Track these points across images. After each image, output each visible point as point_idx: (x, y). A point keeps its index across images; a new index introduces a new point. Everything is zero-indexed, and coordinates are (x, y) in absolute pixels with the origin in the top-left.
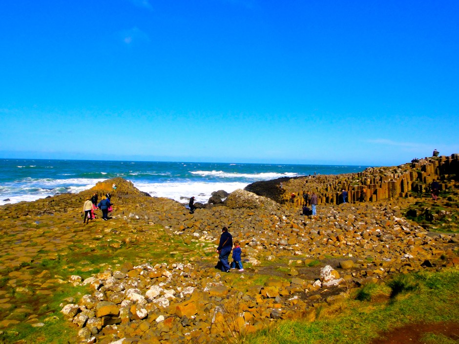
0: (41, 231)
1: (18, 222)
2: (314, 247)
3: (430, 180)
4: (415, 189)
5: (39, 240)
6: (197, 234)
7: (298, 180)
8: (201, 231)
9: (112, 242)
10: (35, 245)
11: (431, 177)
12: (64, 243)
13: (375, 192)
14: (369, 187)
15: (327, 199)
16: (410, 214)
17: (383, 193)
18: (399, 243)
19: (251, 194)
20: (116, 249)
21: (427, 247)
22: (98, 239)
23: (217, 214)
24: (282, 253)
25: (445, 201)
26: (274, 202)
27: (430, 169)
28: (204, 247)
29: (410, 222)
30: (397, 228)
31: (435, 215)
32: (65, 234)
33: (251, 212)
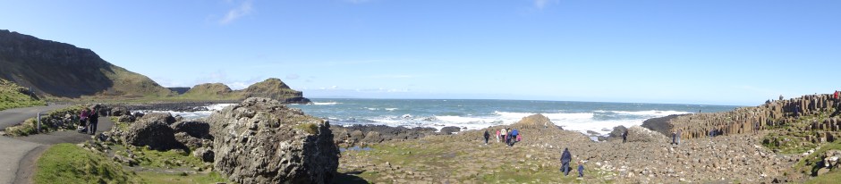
0: (484, 152)
1: (470, 144)
2: (696, 173)
3: (777, 117)
4: (769, 123)
5: (482, 159)
6: (599, 164)
7: (685, 118)
8: (603, 161)
9: (531, 166)
10: (480, 162)
11: (779, 115)
12: (498, 163)
13: (742, 127)
14: (738, 122)
15: (707, 132)
16: (766, 142)
17: (748, 127)
18: (757, 166)
19: (645, 129)
20: (535, 172)
21: (776, 166)
22: (521, 163)
23: (616, 146)
24: (669, 180)
25: (787, 132)
26: (664, 136)
27: (778, 109)
28: (604, 175)
29: (765, 148)
30: (757, 154)
31: (780, 142)
32: (499, 156)
33: (645, 144)
